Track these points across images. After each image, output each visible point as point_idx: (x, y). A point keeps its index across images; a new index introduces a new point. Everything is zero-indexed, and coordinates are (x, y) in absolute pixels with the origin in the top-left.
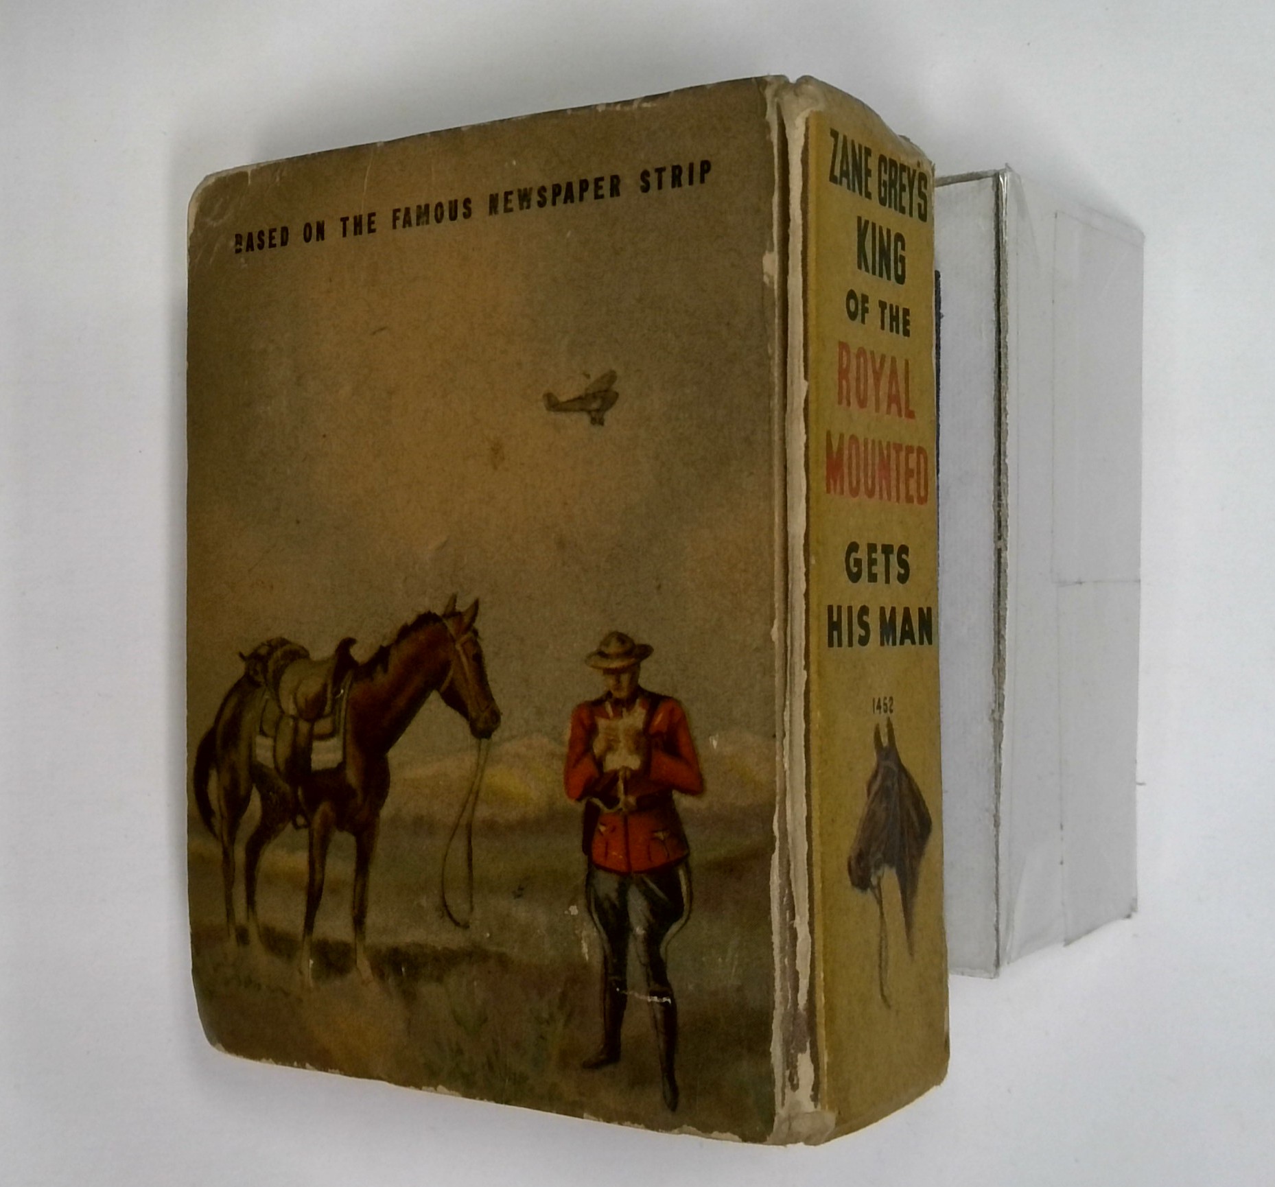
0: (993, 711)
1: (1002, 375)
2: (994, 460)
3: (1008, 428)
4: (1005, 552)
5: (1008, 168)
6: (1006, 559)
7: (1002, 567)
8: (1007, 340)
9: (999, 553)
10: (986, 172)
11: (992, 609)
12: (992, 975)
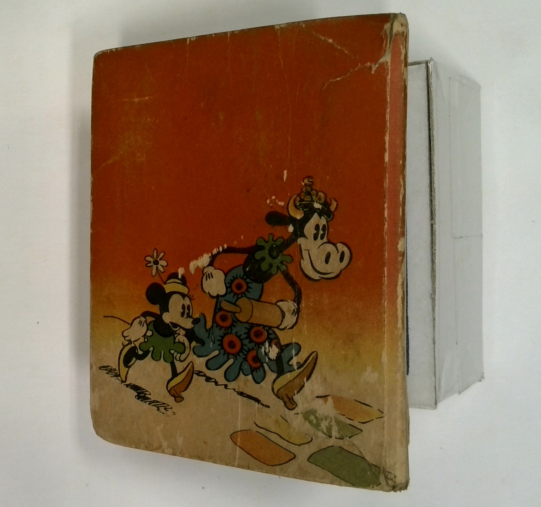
0: (431, 294)
1: (432, 149)
2: (429, 185)
3: (435, 172)
4: (434, 225)
5: (432, 59)
6: (435, 228)
7: (433, 232)
8: (433, 133)
9: (432, 226)
10: (422, 61)
11: (430, 250)
12: (434, 408)
